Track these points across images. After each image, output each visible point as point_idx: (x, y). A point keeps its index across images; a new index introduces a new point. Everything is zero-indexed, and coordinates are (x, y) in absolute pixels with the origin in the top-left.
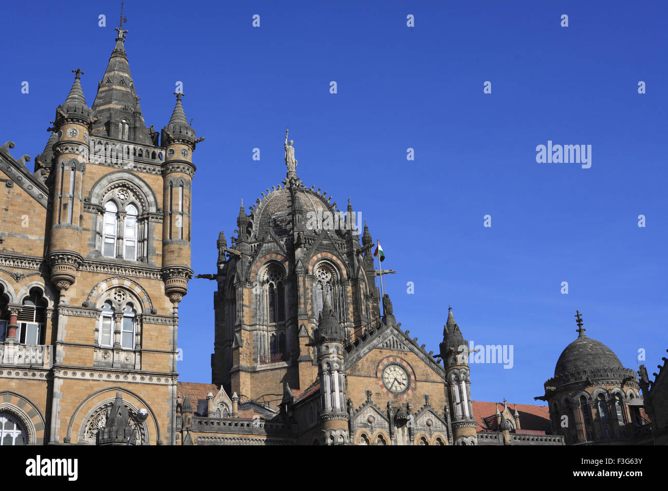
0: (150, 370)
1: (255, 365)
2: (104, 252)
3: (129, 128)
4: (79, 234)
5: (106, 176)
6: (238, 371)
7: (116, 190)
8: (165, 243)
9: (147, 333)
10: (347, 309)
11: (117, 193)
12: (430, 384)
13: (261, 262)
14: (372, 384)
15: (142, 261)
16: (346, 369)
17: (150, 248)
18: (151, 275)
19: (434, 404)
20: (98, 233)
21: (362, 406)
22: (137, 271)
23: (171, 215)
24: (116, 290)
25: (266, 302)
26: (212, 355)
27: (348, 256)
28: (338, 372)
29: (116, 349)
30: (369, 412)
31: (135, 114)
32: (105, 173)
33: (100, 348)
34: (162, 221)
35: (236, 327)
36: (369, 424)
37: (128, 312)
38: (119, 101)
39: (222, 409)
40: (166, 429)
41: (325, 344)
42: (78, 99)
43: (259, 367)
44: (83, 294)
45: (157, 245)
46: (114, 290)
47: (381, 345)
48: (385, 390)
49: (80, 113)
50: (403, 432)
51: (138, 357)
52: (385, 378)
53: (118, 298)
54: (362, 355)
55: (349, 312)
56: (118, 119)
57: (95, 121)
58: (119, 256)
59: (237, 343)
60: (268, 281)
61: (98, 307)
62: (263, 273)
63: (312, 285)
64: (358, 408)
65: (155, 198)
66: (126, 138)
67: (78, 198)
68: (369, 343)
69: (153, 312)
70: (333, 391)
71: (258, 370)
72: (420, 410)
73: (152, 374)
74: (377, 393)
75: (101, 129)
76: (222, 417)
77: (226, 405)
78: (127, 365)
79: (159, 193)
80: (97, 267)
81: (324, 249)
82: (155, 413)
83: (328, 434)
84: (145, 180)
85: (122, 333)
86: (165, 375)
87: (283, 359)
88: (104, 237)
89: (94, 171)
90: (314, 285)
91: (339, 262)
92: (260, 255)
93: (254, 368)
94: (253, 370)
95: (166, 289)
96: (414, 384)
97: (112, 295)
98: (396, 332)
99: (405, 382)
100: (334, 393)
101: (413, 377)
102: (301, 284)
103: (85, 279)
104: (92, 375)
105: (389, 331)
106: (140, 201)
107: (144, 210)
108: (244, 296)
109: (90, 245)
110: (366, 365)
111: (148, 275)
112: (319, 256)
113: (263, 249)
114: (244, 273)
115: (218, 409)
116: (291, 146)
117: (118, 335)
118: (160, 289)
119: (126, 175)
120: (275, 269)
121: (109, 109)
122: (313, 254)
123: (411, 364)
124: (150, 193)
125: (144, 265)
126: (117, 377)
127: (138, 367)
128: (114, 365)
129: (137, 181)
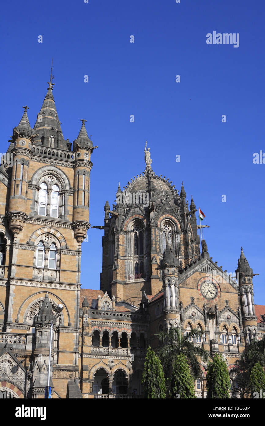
0: (65, 281)
1: (126, 280)
2: (40, 213)
3: (55, 140)
4: (25, 201)
5: (41, 168)
6: (116, 283)
7: (47, 176)
8: (74, 208)
9: (64, 260)
10: (180, 248)
11: (47, 178)
12: (229, 294)
13: (130, 219)
14: (194, 293)
15: (61, 218)
16: (179, 284)
17: (66, 211)
18: (66, 226)
19: (231, 306)
20: (36, 201)
21: (188, 306)
22: (58, 224)
23: (78, 191)
24: (46, 235)
25: (132, 243)
26: (101, 273)
27: (181, 217)
28: (175, 285)
29: (45, 269)
30: (192, 310)
31: (58, 132)
32: (41, 166)
33: (36, 268)
34: (73, 195)
35: (115, 257)
36: (192, 317)
37: (52, 248)
38: (49, 124)
39: (106, 305)
40: (74, 316)
41: (167, 269)
42: (26, 123)
43: (128, 281)
44: (27, 237)
45: (70, 208)
46: (45, 234)
47: (200, 270)
48: (202, 297)
49: (27, 132)
50: (213, 322)
51: (58, 274)
52: (203, 290)
53: (47, 239)
54: (189, 276)
55: (182, 250)
56: (48, 135)
57: (35, 136)
58: (48, 215)
59: (115, 267)
60: (134, 231)
61: (36, 244)
62: (131, 226)
63: (160, 234)
64: (186, 307)
65: (69, 181)
66: (53, 146)
67: (25, 181)
68: (193, 268)
69: (67, 248)
70: (171, 296)
71: (127, 283)
72: (223, 309)
73: (66, 284)
74: (197, 299)
75: (39, 141)
76: (106, 310)
77: (108, 303)
78: (51, 278)
79: (71, 178)
80: (35, 221)
81: (167, 212)
82: (67, 307)
83: (168, 322)
84: (64, 171)
85: (49, 260)
86: (73, 285)
87: (142, 277)
88: (39, 204)
89: (34, 165)
90: (161, 233)
91: (176, 220)
92: (129, 215)
93: (125, 282)
94: (124, 283)
95: (75, 235)
96: (220, 294)
97: (44, 238)
98: (209, 262)
99: (214, 292)
100: (172, 298)
101: (219, 290)
102: (153, 233)
103: (28, 228)
104: (31, 283)
105: (205, 262)
106: (60, 183)
107: (62, 188)
108: (119, 240)
109: (31, 208)
110: (191, 281)
111: (64, 226)
112: (164, 216)
113: (131, 211)
114: (120, 225)
115: (104, 305)
116: (148, 151)
117: (47, 261)
118: (71, 235)
119: (53, 168)
120: (138, 223)
121: (43, 129)
122: (160, 215)
124: (66, 178)
125: (62, 220)
126: (46, 285)
127: (58, 280)
128: (44, 278)
129: (59, 171)
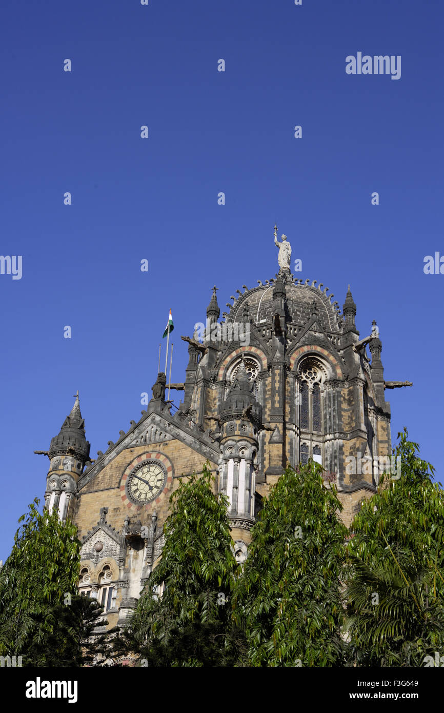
14: (110, 498)
16: (81, 487)
30: (101, 536)
36: (95, 554)
47: (134, 443)
48: (127, 501)
52: (134, 485)
54: (106, 463)
96: (170, 484)
98: (158, 418)
99: (160, 484)
101: (170, 474)
123: (171, 457)
